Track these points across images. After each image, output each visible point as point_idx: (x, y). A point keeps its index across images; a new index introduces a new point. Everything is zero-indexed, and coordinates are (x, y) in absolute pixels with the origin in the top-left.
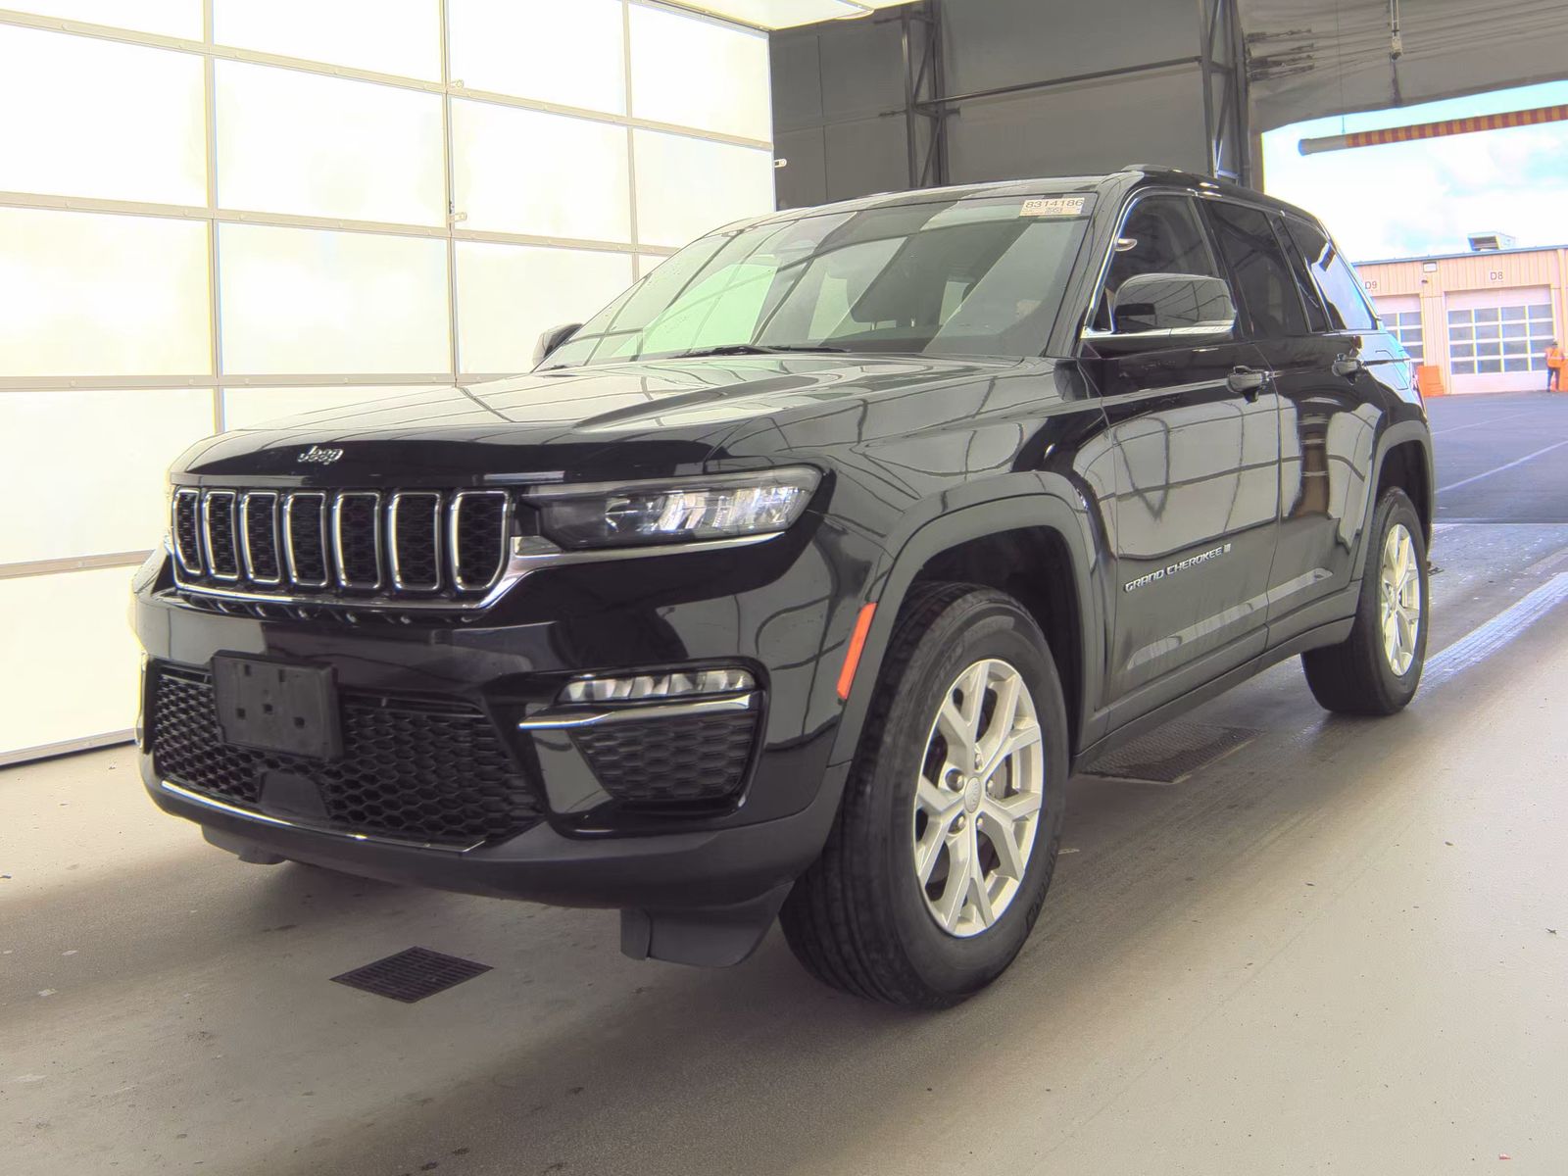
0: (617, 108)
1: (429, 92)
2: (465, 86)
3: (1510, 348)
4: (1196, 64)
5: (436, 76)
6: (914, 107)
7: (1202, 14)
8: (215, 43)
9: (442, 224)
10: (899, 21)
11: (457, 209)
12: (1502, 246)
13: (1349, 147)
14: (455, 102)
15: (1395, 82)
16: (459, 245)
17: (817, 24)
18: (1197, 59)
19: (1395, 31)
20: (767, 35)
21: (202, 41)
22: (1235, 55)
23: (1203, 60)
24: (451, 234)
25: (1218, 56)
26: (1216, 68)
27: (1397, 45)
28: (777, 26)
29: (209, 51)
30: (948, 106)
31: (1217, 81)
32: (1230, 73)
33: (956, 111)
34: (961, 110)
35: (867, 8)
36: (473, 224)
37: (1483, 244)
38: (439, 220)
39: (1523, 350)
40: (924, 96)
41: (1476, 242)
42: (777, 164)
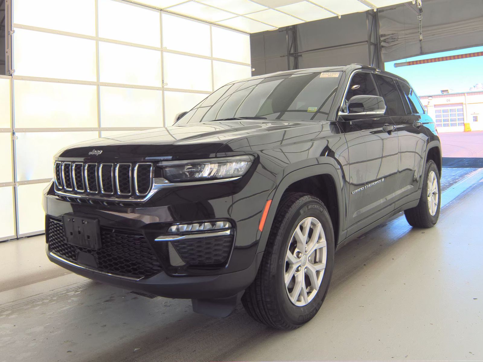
0: (208, 54)
1: (157, 50)
2: (167, 49)
3: (452, 120)
4: (366, 43)
5: (159, 46)
6: (290, 54)
7: (368, 29)
8: (99, 37)
9: (161, 86)
10: (285, 31)
11: (165, 82)
12: (450, 92)
13: (408, 65)
14: (164, 53)
15: (421, 48)
16: (165, 92)
17: (263, 32)
18: (367, 41)
19: (421, 34)
20: (249, 35)
21: (95, 36)
22: (377, 40)
23: (368, 42)
24: (163, 89)
25: (372, 40)
26: (372, 44)
27: (421, 37)
28: (252, 32)
29: (97, 39)
30: (299, 54)
31: (372, 47)
32: (376, 45)
33: (301, 56)
34: (302, 55)
35: (277, 28)
36: (169, 86)
37: (445, 92)
38: (160, 86)
39: (448, 121)
40: (292, 52)
41: (443, 91)
42: (252, 70)
